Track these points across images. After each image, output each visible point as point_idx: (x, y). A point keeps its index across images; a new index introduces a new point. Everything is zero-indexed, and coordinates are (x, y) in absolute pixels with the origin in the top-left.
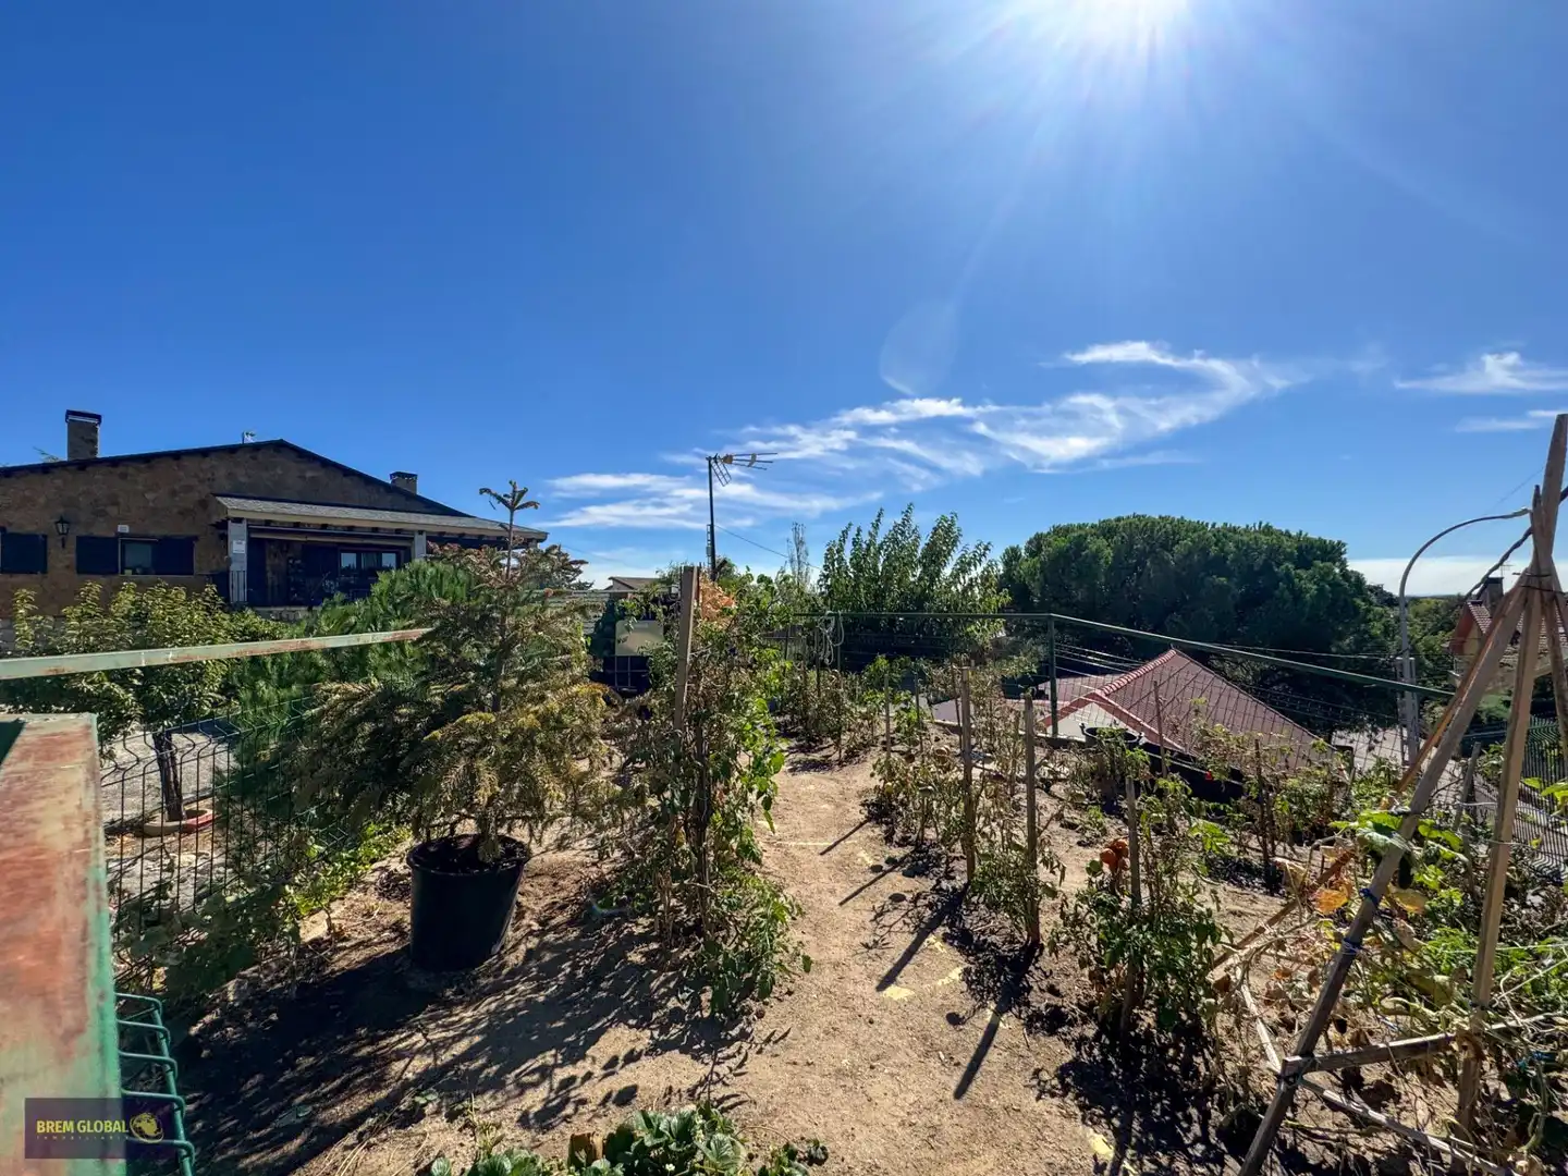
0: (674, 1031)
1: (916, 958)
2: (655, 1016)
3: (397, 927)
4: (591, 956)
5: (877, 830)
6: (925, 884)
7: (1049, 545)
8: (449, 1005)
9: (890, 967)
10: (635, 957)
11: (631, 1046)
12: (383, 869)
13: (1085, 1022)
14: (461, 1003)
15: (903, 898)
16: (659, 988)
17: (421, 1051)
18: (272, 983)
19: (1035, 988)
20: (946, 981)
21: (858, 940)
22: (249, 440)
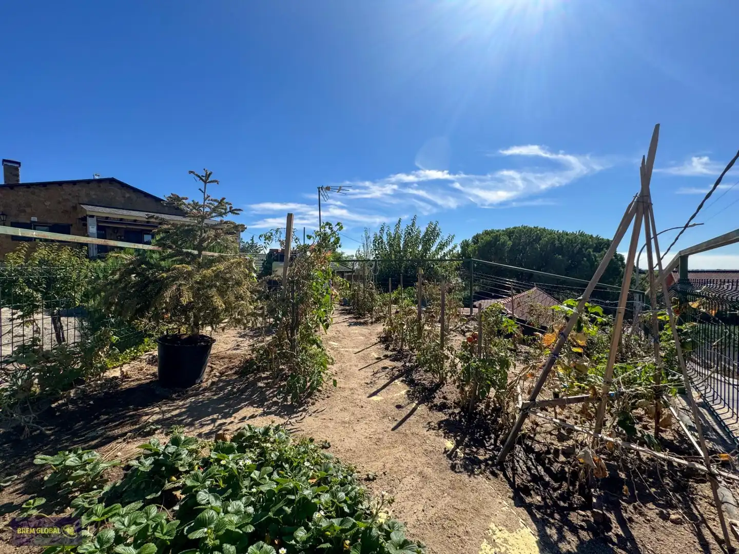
0: (273, 409)
1: (388, 387)
2: (266, 403)
3: (154, 374)
4: (242, 384)
5: (382, 346)
6: (399, 364)
7: (482, 239)
8: (173, 400)
9: (375, 390)
10: (260, 384)
11: (252, 413)
12: (150, 354)
13: (455, 408)
14: (178, 400)
15: (388, 368)
16: (270, 394)
17: (157, 413)
18: (92, 391)
19: (437, 397)
20: (398, 394)
21: (363, 381)
22: (97, 178)
